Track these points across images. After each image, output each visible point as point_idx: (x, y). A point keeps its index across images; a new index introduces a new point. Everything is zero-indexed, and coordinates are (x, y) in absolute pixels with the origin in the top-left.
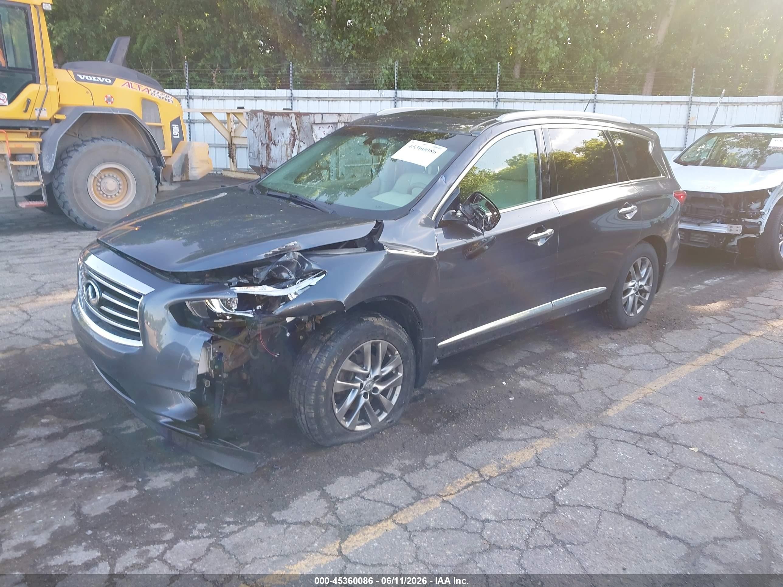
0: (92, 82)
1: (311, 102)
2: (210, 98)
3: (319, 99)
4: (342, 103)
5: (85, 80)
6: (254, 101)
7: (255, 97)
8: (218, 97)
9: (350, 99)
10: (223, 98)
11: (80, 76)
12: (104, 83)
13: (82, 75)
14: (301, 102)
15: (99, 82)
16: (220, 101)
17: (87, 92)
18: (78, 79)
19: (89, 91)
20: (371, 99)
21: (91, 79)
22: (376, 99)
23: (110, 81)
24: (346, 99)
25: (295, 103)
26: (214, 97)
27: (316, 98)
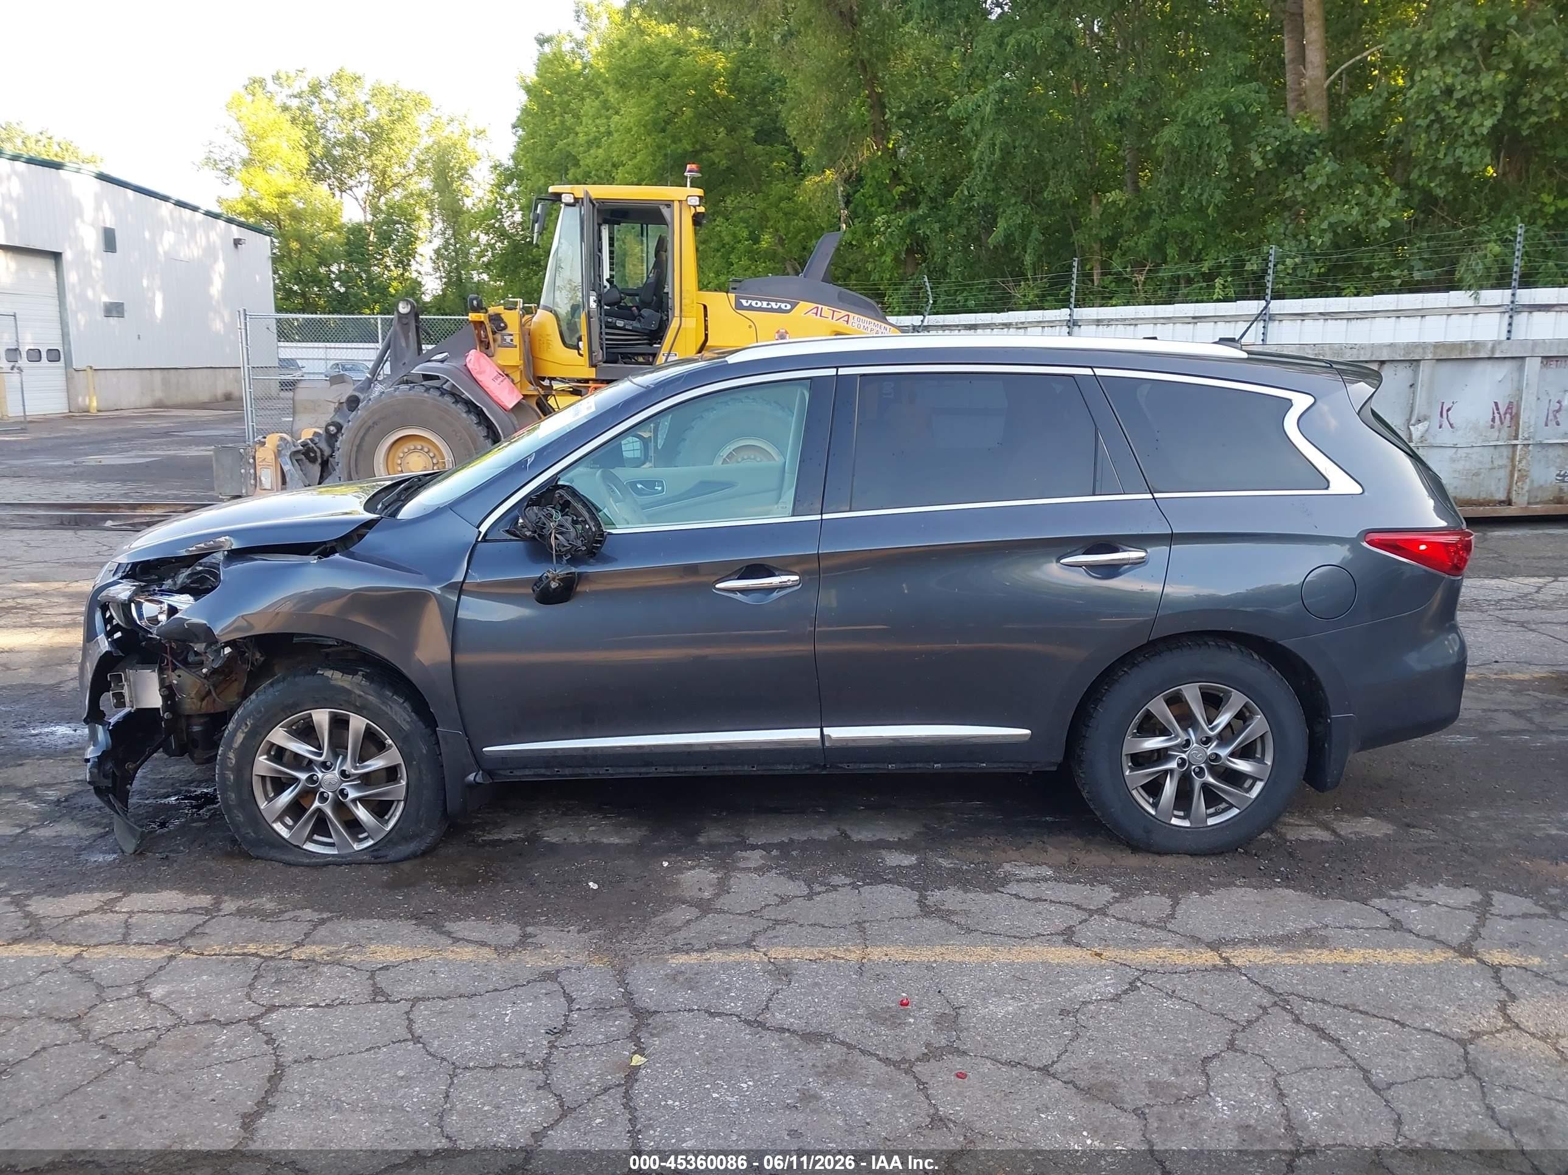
0: (761, 309)
1: (1308, 323)
2: (1109, 322)
3: (1325, 315)
4: (1379, 322)
5: (750, 308)
6: (1191, 326)
7: (1194, 318)
8: (1125, 320)
9: (1398, 314)
10: (1133, 322)
11: (744, 302)
12: (780, 310)
13: (747, 299)
14: (1286, 324)
15: (772, 310)
16: (1128, 327)
17: (750, 327)
18: (739, 306)
19: (753, 325)
20: (1449, 311)
21: (759, 304)
22: (1462, 310)
23: (789, 307)
24: (1388, 314)
25: (1273, 326)
26: (1117, 320)
27: (1321, 314)
